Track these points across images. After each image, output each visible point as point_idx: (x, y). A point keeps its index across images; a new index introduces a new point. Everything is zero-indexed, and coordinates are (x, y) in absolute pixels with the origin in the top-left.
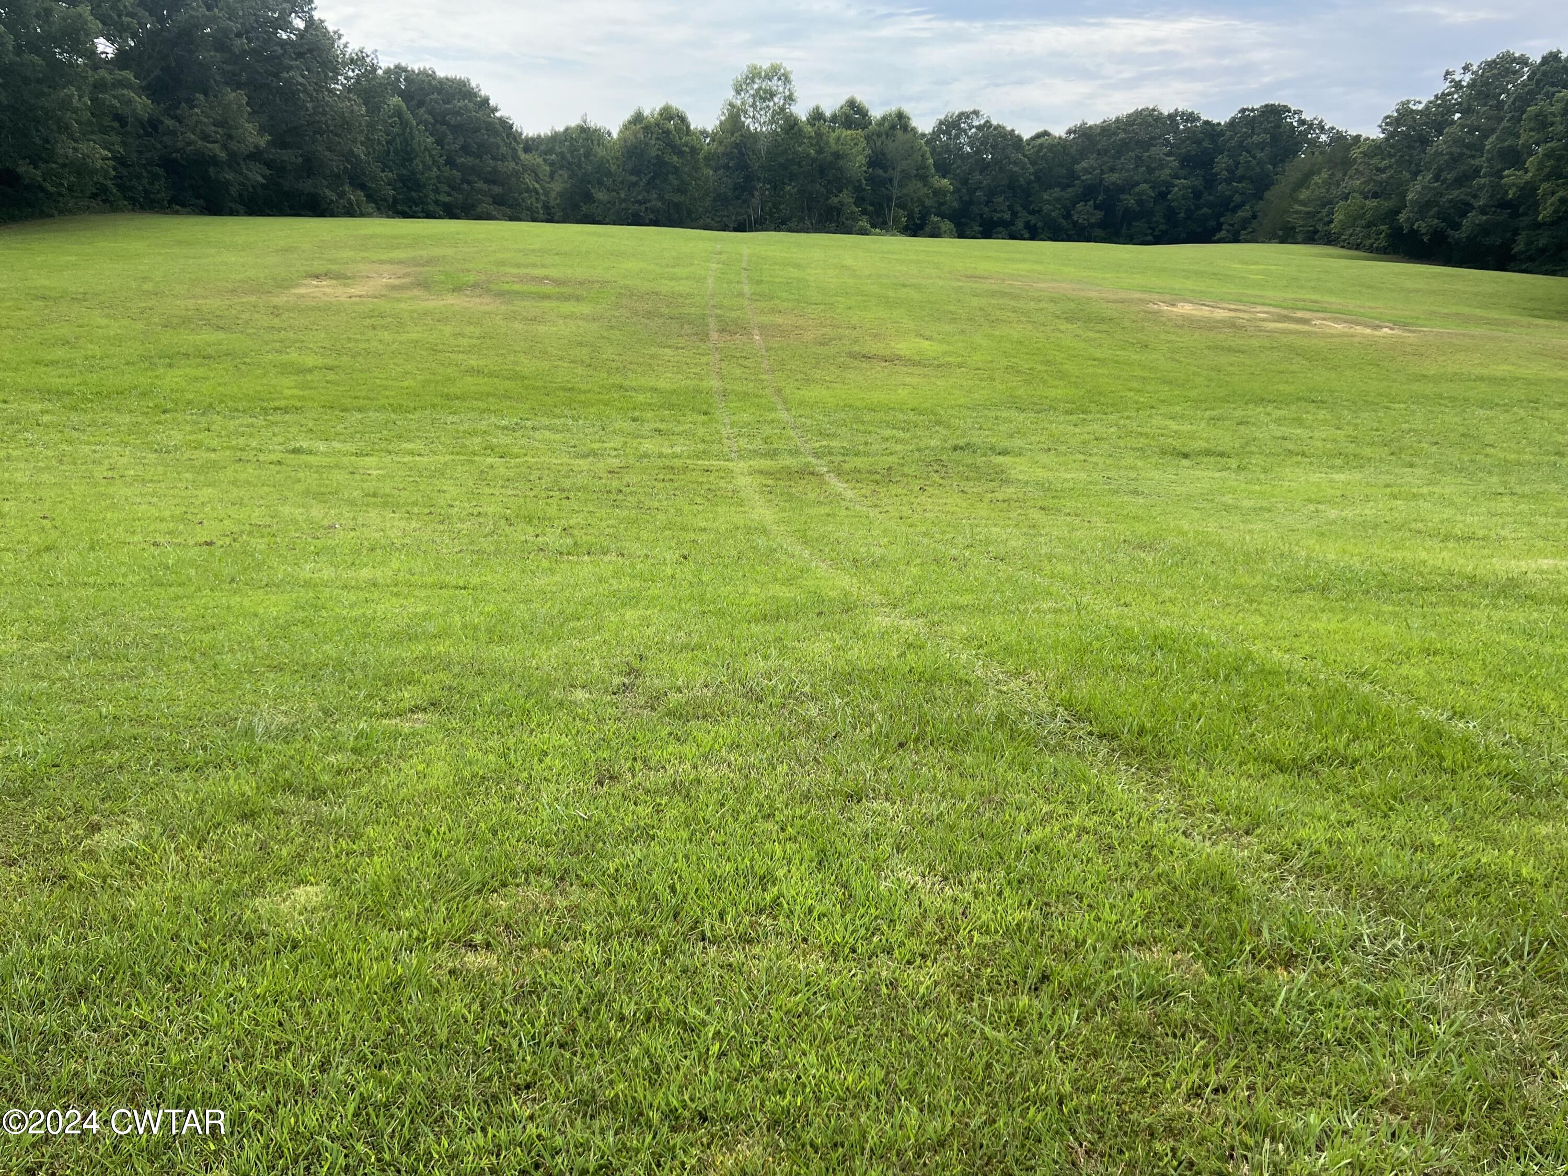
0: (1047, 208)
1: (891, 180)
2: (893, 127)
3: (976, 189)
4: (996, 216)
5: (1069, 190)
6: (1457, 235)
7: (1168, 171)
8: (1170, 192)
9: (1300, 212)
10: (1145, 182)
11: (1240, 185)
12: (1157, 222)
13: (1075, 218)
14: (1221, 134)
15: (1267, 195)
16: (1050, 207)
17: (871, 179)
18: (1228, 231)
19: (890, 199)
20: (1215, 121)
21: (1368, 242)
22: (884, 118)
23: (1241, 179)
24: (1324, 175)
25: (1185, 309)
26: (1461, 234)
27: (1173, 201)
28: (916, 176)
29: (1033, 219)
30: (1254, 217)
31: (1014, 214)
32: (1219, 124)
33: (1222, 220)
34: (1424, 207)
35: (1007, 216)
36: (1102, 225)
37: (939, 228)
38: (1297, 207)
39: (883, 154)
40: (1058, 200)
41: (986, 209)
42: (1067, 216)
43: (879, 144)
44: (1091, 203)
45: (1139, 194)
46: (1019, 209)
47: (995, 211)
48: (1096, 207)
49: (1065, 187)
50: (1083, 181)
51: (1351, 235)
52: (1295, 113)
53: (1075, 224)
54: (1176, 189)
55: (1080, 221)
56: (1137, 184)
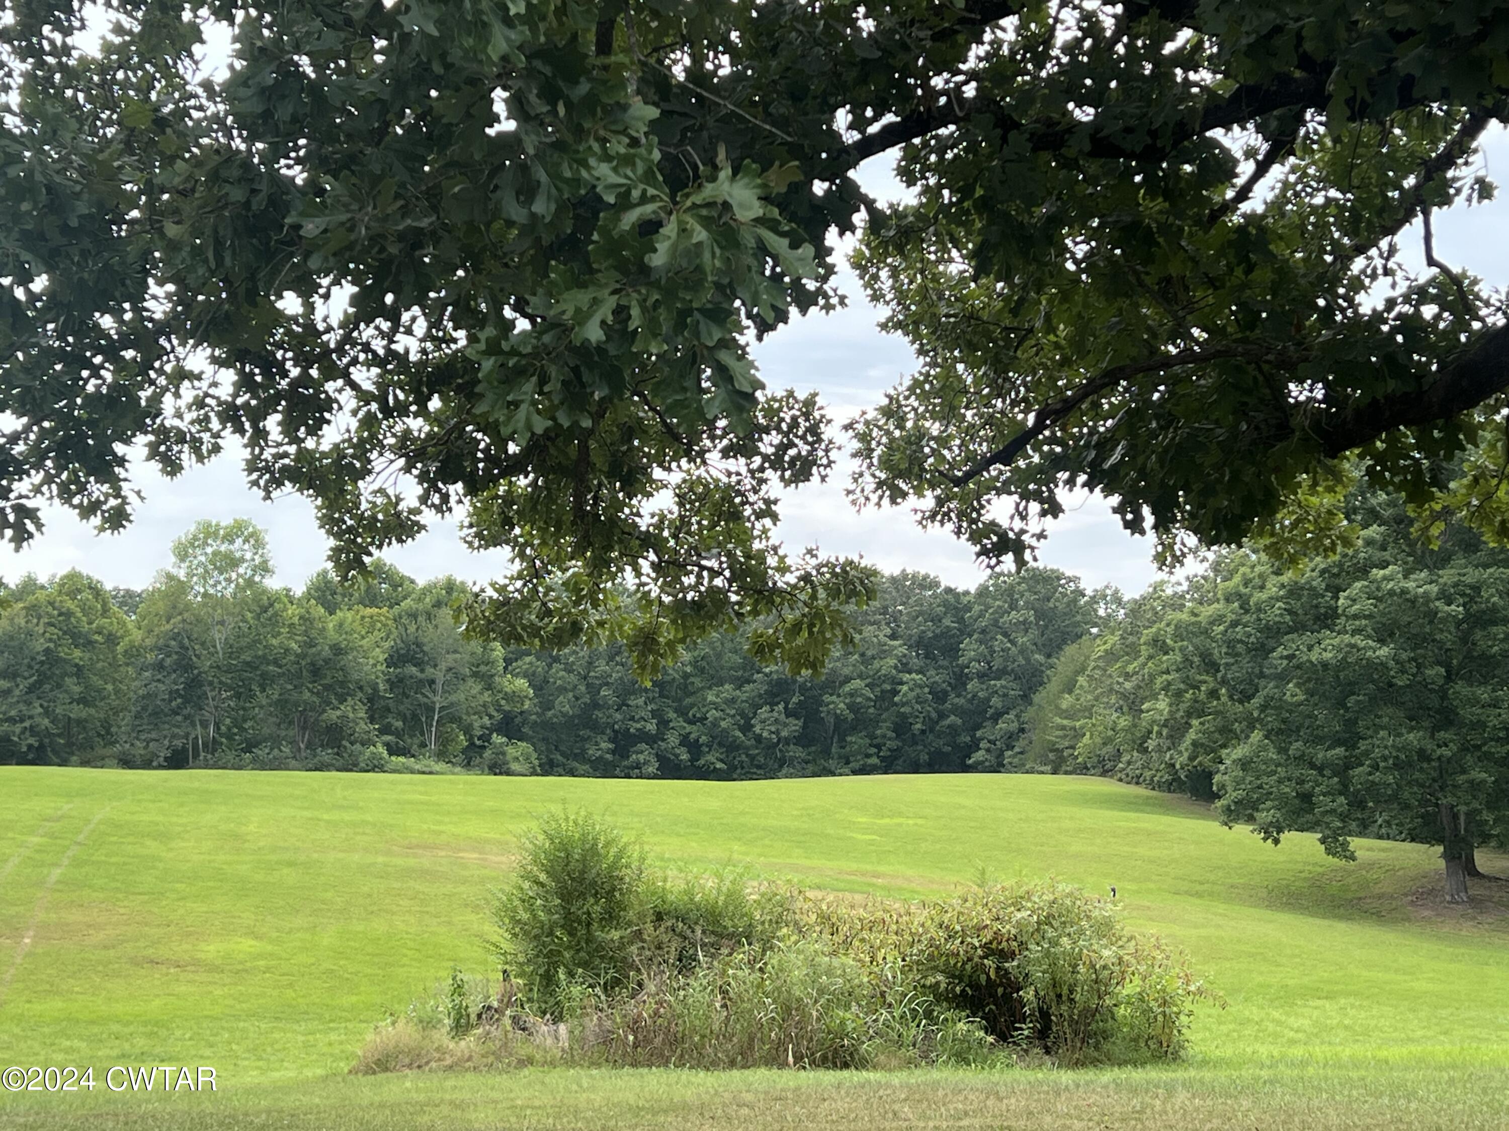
0: (713, 714)
1: (432, 682)
2: (440, 604)
3: (601, 686)
4: (634, 727)
5: (747, 687)
7: (892, 662)
8: (895, 693)
10: (860, 677)
11: (998, 683)
12: (884, 736)
13: (757, 729)
14: (968, 608)
15: (1036, 698)
16: (718, 714)
17: (395, 684)
18: (988, 750)
19: (430, 709)
20: (960, 590)
22: (425, 590)
23: (1001, 673)
27: (904, 704)
28: (471, 675)
29: (694, 731)
30: (1022, 730)
31: (663, 724)
32: (967, 593)
33: (979, 734)
35: (651, 727)
36: (802, 740)
39: (419, 645)
40: (733, 700)
41: (618, 716)
42: (746, 728)
43: (412, 629)
44: (781, 706)
45: (851, 695)
46: (672, 715)
47: (632, 719)
48: (788, 713)
49: (740, 683)
50: (766, 675)
52: (1070, 580)
53: (759, 738)
54: (905, 688)
55: (765, 734)
56: (848, 679)
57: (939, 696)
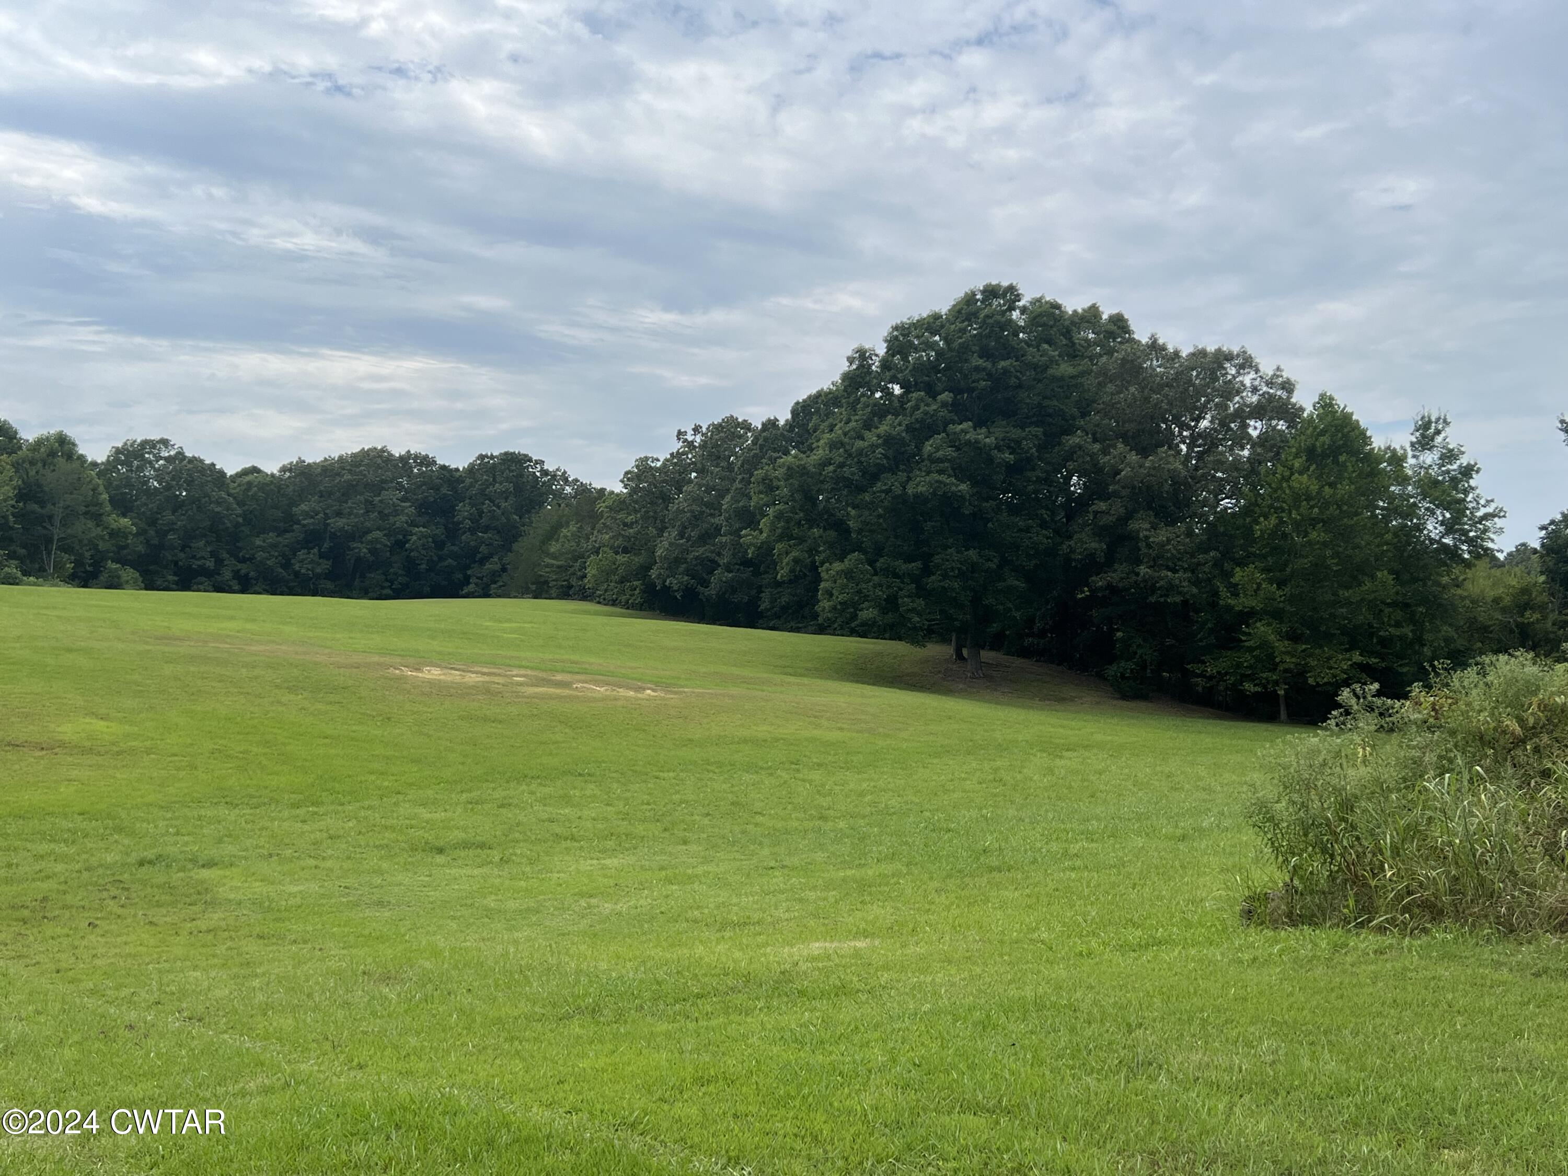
0: (260, 555)
1: (50, 518)
2: (52, 454)
3: (167, 532)
4: (196, 564)
5: (287, 535)
6: (707, 592)
7: (404, 518)
8: (408, 541)
9: (552, 565)
10: (378, 529)
11: (485, 536)
12: (395, 574)
13: (297, 567)
14: (460, 480)
15: (515, 546)
16: (265, 555)
17: (20, 516)
18: (477, 585)
19: (49, 540)
20: (453, 466)
21: (623, 598)
22: (39, 442)
23: (486, 529)
24: (573, 527)
25: (433, 673)
26: (711, 591)
27: (412, 551)
28: (86, 513)
29: (244, 568)
30: (504, 570)
31: (219, 562)
32: (457, 470)
33: (469, 572)
34: (674, 563)
35: (210, 564)
36: (330, 575)
37: (119, 577)
38: (547, 560)
39: (39, 486)
40: (274, 546)
41: (182, 555)
42: (287, 565)
43: (32, 473)
44: (316, 550)
45: (372, 542)
46: (225, 555)
47: (194, 557)
48: (321, 556)
49: (281, 532)
50: (304, 526)
51: (606, 591)
52: (537, 462)
53: (297, 574)
54: (414, 538)
55: (303, 571)
56: (369, 531)
57: (440, 545)
